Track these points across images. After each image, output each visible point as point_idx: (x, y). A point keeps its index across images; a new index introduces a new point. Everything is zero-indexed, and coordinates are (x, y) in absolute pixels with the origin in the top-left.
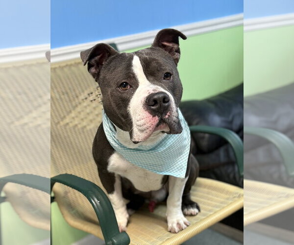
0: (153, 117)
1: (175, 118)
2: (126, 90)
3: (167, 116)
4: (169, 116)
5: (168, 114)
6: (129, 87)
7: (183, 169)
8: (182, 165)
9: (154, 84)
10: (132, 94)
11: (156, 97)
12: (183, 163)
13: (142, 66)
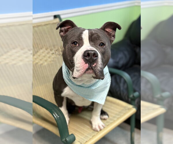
0: (85, 63)
1: (99, 68)
2: (76, 46)
3: (94, 66)
4: (95, 65)
5: (95, 64)
6: (78, 45)
7: (103, 99)
8: (103, 97)
9: (92, 46)
10: (78, 49)
11: (90, 52)
12: (104, 96)
13: (89, 35)
